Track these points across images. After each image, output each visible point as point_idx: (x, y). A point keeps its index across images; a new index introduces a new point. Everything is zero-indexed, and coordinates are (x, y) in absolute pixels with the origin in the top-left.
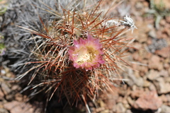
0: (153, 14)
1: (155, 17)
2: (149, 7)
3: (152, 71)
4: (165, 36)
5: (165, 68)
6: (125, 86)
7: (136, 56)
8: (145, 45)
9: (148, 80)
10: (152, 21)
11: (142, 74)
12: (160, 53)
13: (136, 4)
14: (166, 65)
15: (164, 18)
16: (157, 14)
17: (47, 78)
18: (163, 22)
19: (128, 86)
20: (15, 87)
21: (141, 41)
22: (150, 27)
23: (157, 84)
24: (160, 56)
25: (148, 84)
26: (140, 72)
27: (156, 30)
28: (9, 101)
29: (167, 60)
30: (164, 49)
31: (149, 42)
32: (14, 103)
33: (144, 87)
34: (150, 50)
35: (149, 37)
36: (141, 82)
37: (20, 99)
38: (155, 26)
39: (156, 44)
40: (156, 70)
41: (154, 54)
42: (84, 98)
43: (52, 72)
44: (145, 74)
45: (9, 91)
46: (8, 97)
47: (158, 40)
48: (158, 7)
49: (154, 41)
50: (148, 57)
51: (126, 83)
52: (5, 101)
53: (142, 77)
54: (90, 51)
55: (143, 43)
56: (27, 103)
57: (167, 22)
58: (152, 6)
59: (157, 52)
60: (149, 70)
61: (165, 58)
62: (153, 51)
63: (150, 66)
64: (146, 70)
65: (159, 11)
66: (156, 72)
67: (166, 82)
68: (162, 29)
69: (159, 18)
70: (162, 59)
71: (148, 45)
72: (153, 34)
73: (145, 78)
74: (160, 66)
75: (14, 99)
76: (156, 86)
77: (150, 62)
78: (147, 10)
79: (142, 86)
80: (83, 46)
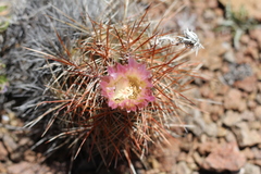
0: (229, 27)
1: (233, 31)
2: (224, 16)
3: (230, 113)
4: (248, 60)
5: (249, 108)
6: (190, 136)
7: (206, 90)
8: (219, 74)
9: (224, 126)
10: (228, 38)
11: (215, 118)
12: (242, 85)
13: (204, 12)
14: (252, 104)
15: (247, 32)
16: (235, 27)
17: (71, 126)
18: (246, 39)
19: (194, 136)
20: (24, 141)
21: (213, 67)
22: (226, 46)
23: (237, 132)
24: (242, 90)
25: (225, 132)
26: (212, 114)
27: (236, 51)
28: (16, 162)
29: (253, 96)
30: (248, 78)
31: (225, 69)
32: (24, 165)
33: (218, 138)
34: (227, 81)
35: (225, 61)
36: (213, 129)
37: (31, 158)
38: (233, 46)
39: (236, 72)
40: (236, 110)
41: (233, 87)
42: (127, 155)
43: (78, 116)
44: (219, 117)
45: (15, 146)
46: (13, 156)
47: (238, 66)
48: (237, 16)
49: (232, 68)
50: (224, 91)
51: (190, 131)
52: (9, 163)
53: (215, 122)
54: (134, 83)
55: (216, 71)
56: (42, 164)
57: (251, 39)
58: (228, 15)
59: (236, 83)
60: (225, 111)
61: (249, 93)
62: (231, 82)
63: (227, 105)
64: (221, 112)
65: (238, 22)
66: (236, 114)
67: (251, 129)
68: (244, 49)
69: (239, 33)
70: (245, 95)
71: (223, 73)
72: (230, 56)
73: (220, 123)
74: (242, 105)
75: (22, 158)
76: (235, 135)
77: (226, 98)
78: (221, 21)
79: (215, 135)
80: (121, 75)
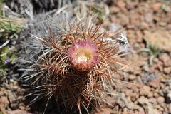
0: (148, 52)
1: (149, 55)
2: (146, 47)
3: (143, 97)
4: (157, 71)
5: (154, 97)
6: (117, 107)
7: (130, 85)
8: (139, 77)
9: (139, 104)
10: (146, 59)
11: (134, 100)
12: (151, 84)
13: (134, 44)
14: (156, 95)
15: (158, 57)
16: (151, 53)
18: (156, 60)
19: (120, 107)
20: (20, 98)
21: (136, 72)
22: (145, 63)
24: (151, 86)
25: (138, 107)
26: (132, 97)
27: (150, 66)
28: (13, 109)
29: (157, 90)
30: (155, 80)
31: (143, 75)
33: (134, 110)
34: (143, 81)
35: (144, 71)
36: (132, 105)
37: (23, 108)
38: (149, 63)
39: (149, 77)
40: (146, 96)
41: (146, 84)
44: (136, 100)
45: (14, 99)
46: (12, 105)
47: (150, 74)
48: (152, 47)
49: (147, 74)
50: (141, 86)
51: (118, 104)
52: (9, 109)
53: (133, 102)
55: (137, 75)
56: (28, 111)
57: (160, 60)
58: (148, 46)
59: (148, 83)
60: (140, 96)
61: (155, 88)
62: (145, 82)
63: (141, 93)
64: (137, 96)
65: (153, 50)
66: (146, 99)
67: (154, 108)
68: (155, 66)
69: (152, 57)
70: (153, 89)
71: (141, 76)
72: (146, 68)
73: (136, 103)
74: (150, 95)
75: (17, 108)
76: (144, 109)
77: (141, 89)
78: (143, 49)
79: (132, 108)
80: (82, 48)
